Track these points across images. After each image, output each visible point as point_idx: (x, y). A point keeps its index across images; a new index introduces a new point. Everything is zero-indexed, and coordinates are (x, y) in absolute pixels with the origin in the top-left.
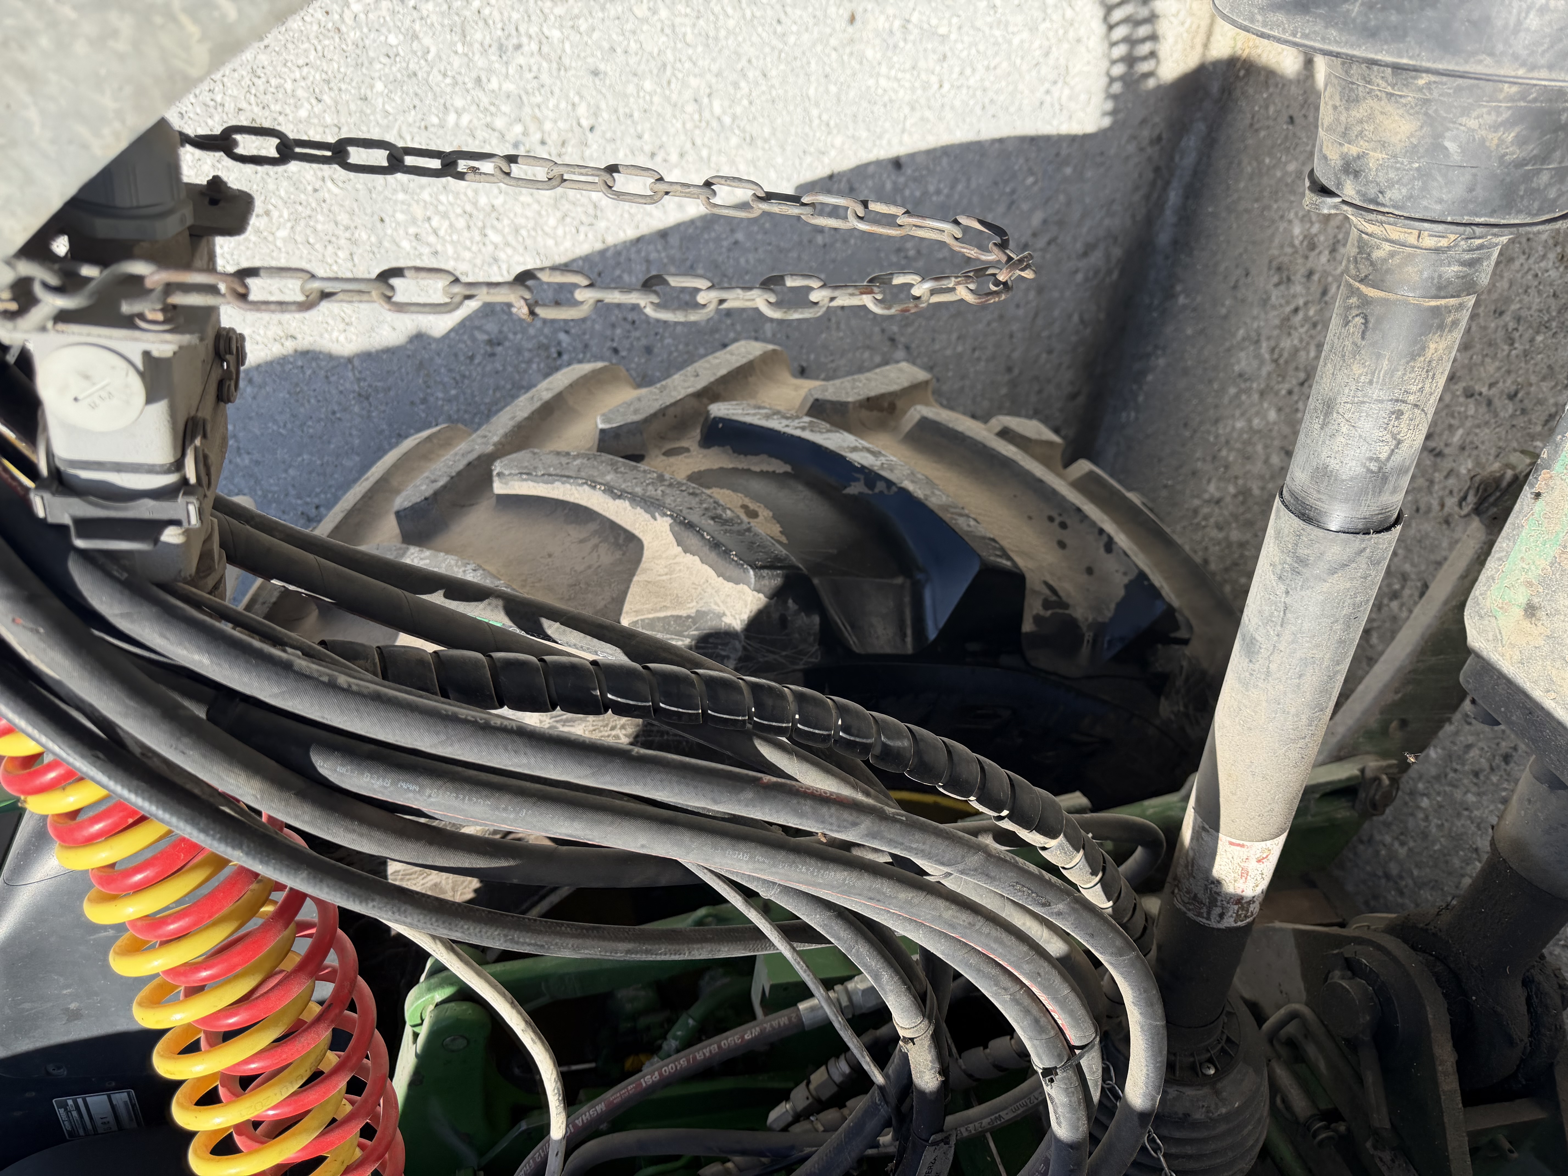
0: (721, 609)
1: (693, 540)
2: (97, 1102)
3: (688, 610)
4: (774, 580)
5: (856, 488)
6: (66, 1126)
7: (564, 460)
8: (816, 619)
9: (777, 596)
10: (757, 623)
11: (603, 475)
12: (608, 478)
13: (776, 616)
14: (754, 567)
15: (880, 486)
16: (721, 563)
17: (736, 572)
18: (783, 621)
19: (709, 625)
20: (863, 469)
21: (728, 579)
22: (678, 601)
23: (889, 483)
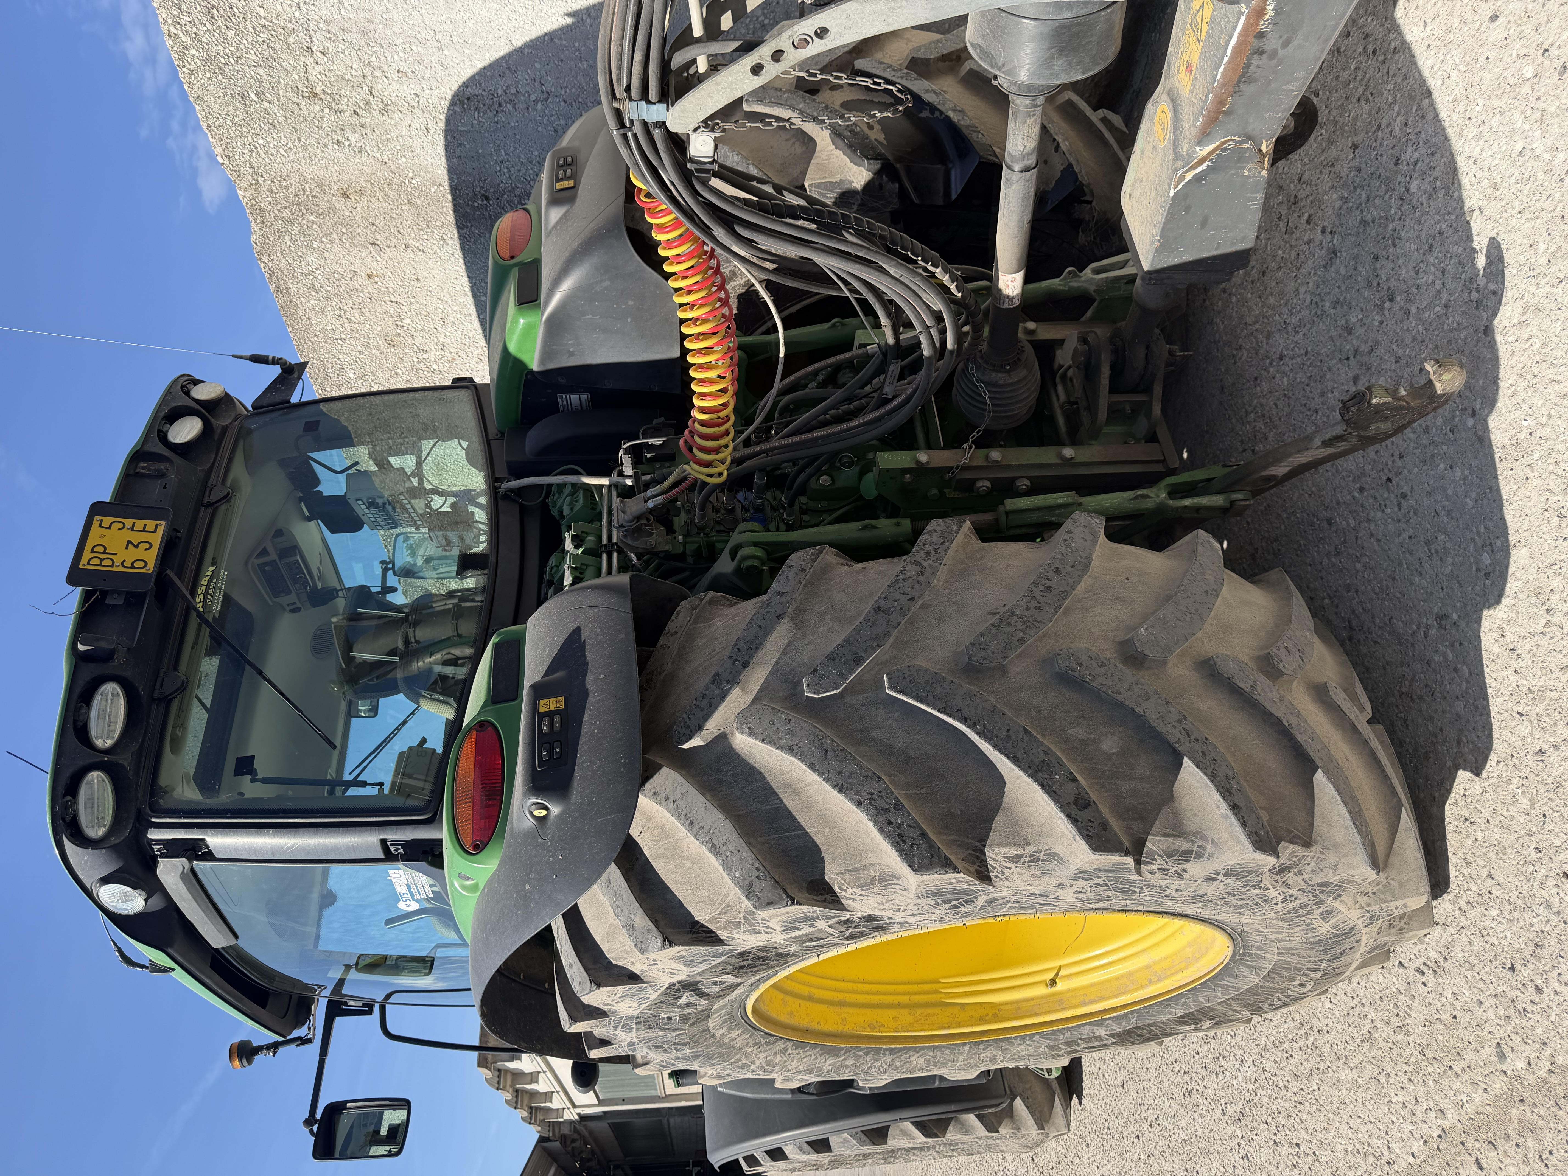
0: (852, 179)
1: (840, 143)
2: (574, 397)
3: (837, 178)
4: (877, 165)
5: (925, 114)
6: (561, 408)
7: (779, 94)
8: (897, 185)
9: (878, 173)
10: (868, 186)
11: (798, 104)
12: (801, 106)
13: (877, 183)
14: (868, 159)
15: (937, 114)
16: (852, 155)
17: (859, 160)
18: (881, 186)
19: (846, 187)
20: (929, 104)
21: (855, 164)
22: (832, 175)
23: (941, 113)
